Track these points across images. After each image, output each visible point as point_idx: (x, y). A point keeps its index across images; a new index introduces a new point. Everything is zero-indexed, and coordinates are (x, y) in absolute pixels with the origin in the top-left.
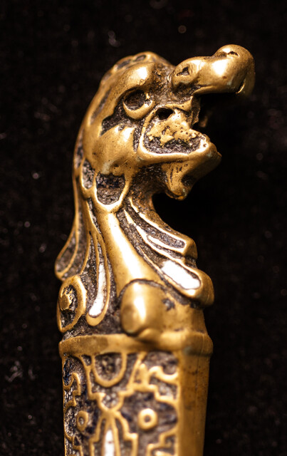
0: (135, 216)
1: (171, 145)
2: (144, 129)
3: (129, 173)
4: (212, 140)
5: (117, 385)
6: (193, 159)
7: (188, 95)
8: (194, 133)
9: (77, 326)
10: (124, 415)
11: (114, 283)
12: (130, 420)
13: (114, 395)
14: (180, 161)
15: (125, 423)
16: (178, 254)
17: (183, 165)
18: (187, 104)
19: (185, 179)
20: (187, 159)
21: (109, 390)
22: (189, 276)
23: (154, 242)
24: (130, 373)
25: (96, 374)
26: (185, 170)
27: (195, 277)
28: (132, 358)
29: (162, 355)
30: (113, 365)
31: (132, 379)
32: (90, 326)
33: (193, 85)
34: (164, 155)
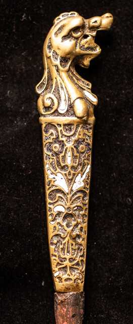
0: (72, 73)
1: (88, 48)
2: (79, 42)
3: (72, 57)
4: (101, 47)
5: (72, 135)
6: (96, 54)
7: (95, 31)
8: (96, 45)
9: (54, 112)
10: (75, 147)
11: (69, 98)
12: (77, 149)
13: (71, 139)
14: (91, 54)
15: (75, 149)
16: (89, 89)
17: (92, 56)
18: (94, 34)
19: (91, 62)
20: (94, 54)
21: (69, 137)
22: (93, 97)
23: (80, 83)
24: (77, 132)
25: (63, 131)
26: (92, 58)
27: (95, 97)
28: (78, 126)
29: (87, 125)
30: (70, 128)
31: (77, 134)
32: (60, 113)
33: (98, 27)
34: (86, 52)
